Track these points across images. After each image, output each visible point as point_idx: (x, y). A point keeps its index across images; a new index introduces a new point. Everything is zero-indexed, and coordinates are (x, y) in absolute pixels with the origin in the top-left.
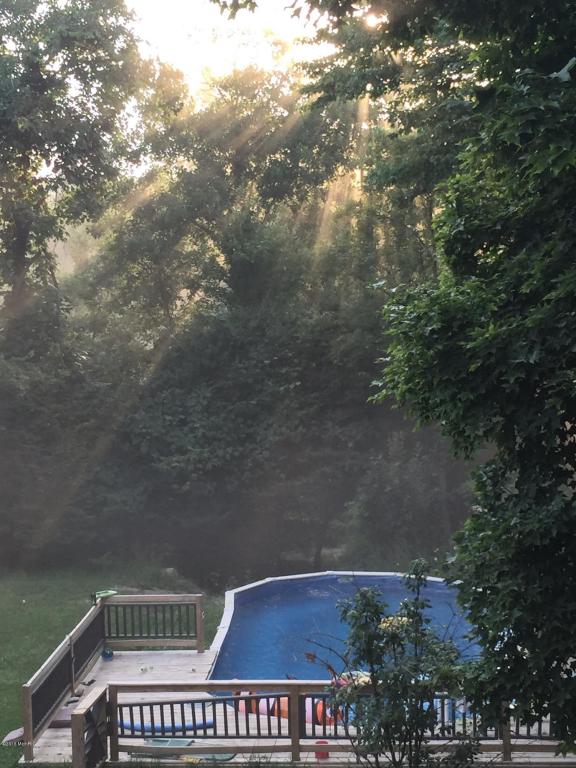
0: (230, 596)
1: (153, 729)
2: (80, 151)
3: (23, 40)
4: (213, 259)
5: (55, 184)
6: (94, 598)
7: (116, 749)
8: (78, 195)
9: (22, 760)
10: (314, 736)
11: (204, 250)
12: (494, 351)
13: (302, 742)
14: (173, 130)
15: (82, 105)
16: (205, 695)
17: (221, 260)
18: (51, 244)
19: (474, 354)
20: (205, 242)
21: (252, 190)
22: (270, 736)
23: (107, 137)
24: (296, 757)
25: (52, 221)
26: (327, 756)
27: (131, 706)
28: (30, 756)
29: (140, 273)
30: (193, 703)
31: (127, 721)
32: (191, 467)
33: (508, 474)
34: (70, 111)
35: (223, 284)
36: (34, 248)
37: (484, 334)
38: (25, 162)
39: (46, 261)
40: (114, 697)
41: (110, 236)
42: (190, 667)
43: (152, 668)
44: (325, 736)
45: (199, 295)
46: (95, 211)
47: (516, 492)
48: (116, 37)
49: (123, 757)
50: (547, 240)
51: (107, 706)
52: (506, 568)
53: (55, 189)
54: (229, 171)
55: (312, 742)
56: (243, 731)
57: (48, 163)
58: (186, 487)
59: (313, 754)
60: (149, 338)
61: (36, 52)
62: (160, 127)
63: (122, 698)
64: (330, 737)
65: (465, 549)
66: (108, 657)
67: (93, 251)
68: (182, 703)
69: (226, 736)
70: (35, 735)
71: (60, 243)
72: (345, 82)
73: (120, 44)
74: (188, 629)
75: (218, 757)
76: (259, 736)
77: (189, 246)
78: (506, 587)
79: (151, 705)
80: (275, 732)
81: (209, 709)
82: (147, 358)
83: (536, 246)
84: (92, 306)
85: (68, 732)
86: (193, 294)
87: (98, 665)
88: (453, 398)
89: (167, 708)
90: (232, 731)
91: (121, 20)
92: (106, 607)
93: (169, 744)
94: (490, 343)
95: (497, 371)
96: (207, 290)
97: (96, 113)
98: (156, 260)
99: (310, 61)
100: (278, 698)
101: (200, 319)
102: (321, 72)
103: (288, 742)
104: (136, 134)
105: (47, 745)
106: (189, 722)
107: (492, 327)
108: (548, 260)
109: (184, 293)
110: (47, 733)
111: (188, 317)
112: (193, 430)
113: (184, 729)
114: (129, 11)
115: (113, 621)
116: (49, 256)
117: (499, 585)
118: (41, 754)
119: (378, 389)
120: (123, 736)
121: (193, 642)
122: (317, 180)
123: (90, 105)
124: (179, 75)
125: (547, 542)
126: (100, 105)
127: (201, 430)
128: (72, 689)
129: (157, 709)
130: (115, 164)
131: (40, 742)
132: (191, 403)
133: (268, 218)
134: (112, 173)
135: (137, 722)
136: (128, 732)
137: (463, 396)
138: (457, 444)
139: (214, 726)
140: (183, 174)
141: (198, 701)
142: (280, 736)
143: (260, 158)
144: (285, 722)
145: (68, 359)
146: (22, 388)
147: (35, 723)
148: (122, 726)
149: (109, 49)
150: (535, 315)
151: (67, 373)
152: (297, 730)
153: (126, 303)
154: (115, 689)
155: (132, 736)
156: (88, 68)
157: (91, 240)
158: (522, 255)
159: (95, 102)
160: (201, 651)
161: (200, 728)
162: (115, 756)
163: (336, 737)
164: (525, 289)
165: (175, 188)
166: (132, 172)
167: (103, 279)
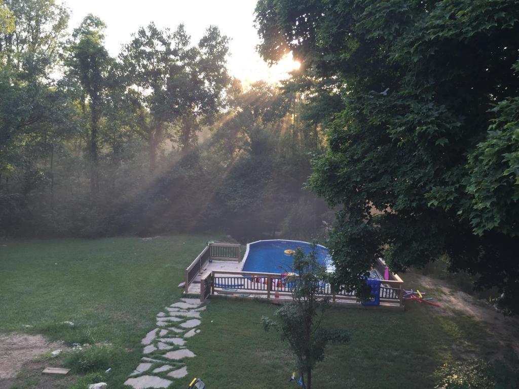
0: (248, 245)
1: (225, 285)
2: (207, 104)
3: (192, 68)
4: (247, 140)
5: (199, 114)
6: (207, 244)
7: (214, 291)
8: (206, 117)
9: (184, 292)
10: (275, 291)
11: (244, 136)
12: (346, 176)
13: (271, 292)
14: (237, 98)
15: (209, 89)
16: (241, 276)
17: (249, 140)
18: (197, 132)
19: (339, 177)
20: (244, 134)
21: (260, 119)
22: (261, 290)
23: (216, 100)
24: (269, 297)
25: (198, 125)
26: (278, 297)
27: (219, 278)
28: (187, 291)
29: (224, 143)
30: (238, 278)
31: (217, 282)
32: (237, 205)
33: (347, 215)
34: (205, 91)
35: (249, 148)
36: (192, 133)
37: (343, 171)
38: (190, 106)
39: (196, 138)
40: (213, 275)
41: (215, 130)
42: (237, 267)
43: (224, 266)
44: (278, 291)
45: (242, 151)
46: (211, 123)
47: (349, 220)
48: (221, 68)
49: (216, 293)
50: (363, 142)
51: (211, 277)
52: (345, 244)
53: (199, 115)
54: (253, 112)
55: (274, 292)
56: (253, 288)
57: (198, 107)
58: (236, 210)
59: (274, 296)
60: (226, 163)
61: (196, 72)
62: (232, 98)
63: (216, 275)
64: (280, 291)
65: (332, 237)
66: (211, 262)
67: (209, 135)
68: (235, 278)
69: (248, 289)
70: (189, 285)
71: (200, 132)
72: (293, 87)
73: (222, 70)
74: (236, 255)
75: (245, 295)
76: (258, 290)
77: (239, 135)
78: (345, 250)
79: (225, 278)
80: (263, 288)
81: (243, 280)
82: (225, 170)
83: (359, 144)
84: (208, 152)
85: (199, 285)
86: (240, 150)
87: (208, 264)
88: (332, 190)
89: (230, 279)
90: (249, 287)
91: (223, 63)
92: (210, 246)
93: (230, 290)
94: (345, 174)
95: (346, 183)
96: (245, 149)
97: (213, 92)
98: (229, 139)
99: (283, 80)
100: (265, 278)
101: (242, 158)
102: (286, 83)
103: (266, 292)
104: (225, 99)
105: (192, 288)
106: (236, 283)
107: (346, 169)
108: (363, 149)
109: (237, 150)
110: (192, 285)
111: (238, 158)
112: (238, 193)
113: (235, 286)
114: (225, 60)
115: (213, 251)
116: (196, 136)
117: (343, 249)
118: (190, 291)
119: (305, 185)
120: (216, 287)
121: (237, 259)
122: (281, 117)
123: (211, 89)
124: (240, 82)
125: (359, 237)
126: (214, 90)
127: (241, 194)
128: (200, 271)
129: (227, 279)
130: (218, 109)
131: (190, 287)
132: (238, 184)
133: (264, 128)
134: (217, 111)
135: (220, 283)
136: (217, 286)
137: (334, 190)
138: (329, 204)
139: (244, 285)
140: (239, 112)
141: (239, 278)
142: (264, 290)
143: (263, 109)
144: (266, 286)
145: (201, 169)
146: (186, 176)
147: (189, 281)
148: (216, 284)
149: (218, 72)
150: (360, 166)
151: (199, 173)
152: (270, 289)
153: (219, 152)
154: (214, 272)
155: (219, 287)
156: (211, 78)
157: (209, 132)
158: (355, 146)
159: (213, 88)
160: (239, 262)
161: (239, 286)
162: (213, 293)
163: (281, 291)
164: (355, 157)
165: (236, 116)
166: (223, 111)
167: (212, 144)
